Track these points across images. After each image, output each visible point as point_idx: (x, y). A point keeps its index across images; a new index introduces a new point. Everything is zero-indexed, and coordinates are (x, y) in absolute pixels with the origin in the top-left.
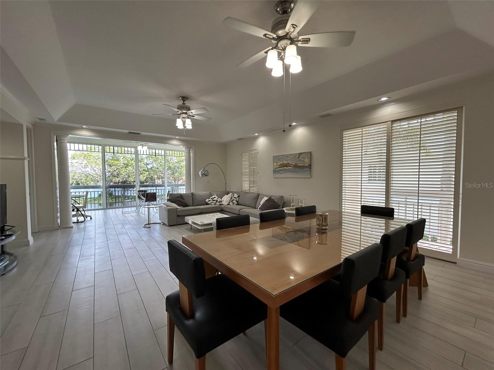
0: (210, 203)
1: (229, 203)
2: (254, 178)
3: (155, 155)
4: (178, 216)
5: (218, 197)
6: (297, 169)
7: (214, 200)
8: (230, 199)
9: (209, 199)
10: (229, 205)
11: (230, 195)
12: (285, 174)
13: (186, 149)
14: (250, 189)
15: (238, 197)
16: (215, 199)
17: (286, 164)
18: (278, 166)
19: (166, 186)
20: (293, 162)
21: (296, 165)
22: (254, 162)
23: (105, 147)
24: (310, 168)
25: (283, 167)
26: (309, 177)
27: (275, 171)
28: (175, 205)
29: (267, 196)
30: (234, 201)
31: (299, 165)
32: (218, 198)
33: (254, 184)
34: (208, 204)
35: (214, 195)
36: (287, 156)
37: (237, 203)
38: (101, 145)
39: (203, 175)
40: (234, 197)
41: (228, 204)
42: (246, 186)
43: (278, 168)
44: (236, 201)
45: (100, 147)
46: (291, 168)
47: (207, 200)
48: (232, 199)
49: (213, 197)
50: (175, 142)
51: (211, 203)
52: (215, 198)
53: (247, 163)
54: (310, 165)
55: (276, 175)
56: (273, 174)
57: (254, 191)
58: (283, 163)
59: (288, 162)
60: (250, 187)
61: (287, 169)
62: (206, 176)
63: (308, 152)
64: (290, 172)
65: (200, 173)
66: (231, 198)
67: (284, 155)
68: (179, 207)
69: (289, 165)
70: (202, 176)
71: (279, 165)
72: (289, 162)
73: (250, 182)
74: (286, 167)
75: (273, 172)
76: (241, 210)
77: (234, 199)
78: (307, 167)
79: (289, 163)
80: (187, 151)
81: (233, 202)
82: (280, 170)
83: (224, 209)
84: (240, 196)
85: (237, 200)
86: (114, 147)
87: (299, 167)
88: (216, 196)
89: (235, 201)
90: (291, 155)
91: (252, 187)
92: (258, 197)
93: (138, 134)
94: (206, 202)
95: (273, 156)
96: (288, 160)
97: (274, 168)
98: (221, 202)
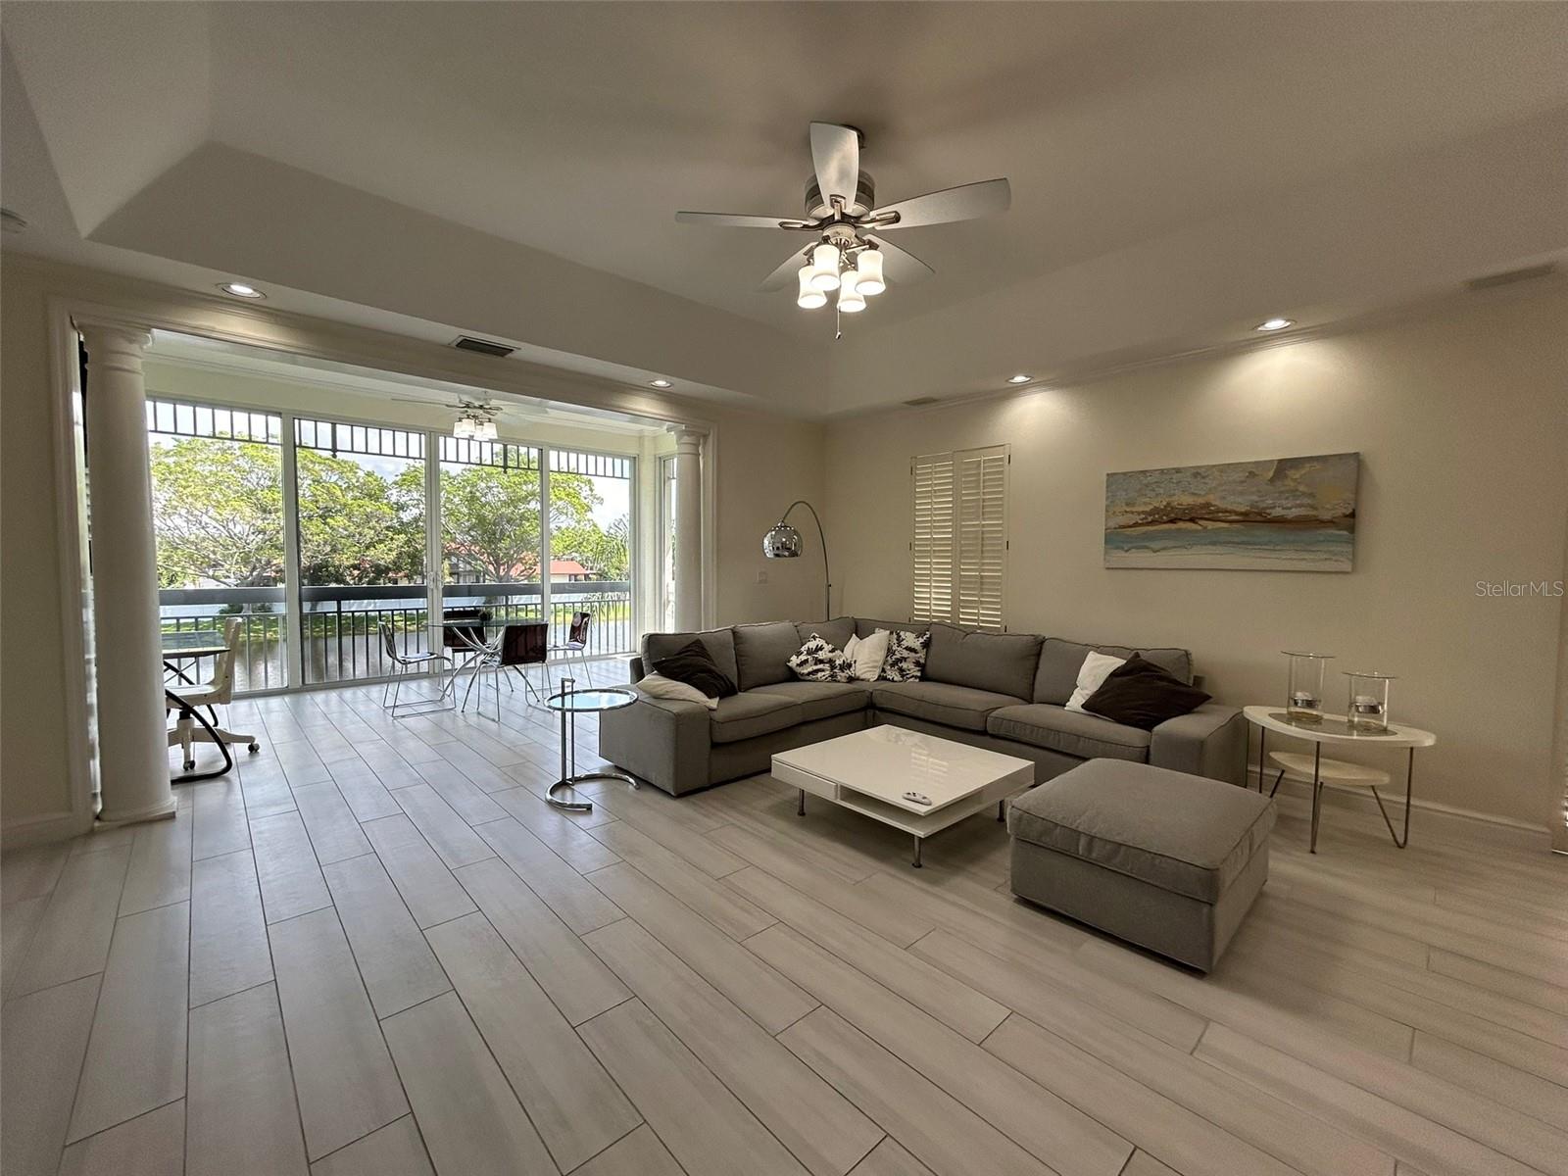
0: (806, 671)
1: (883, 670)
2: (983, 564)
3: (505, 467)
4: (715, 745)
5: (830, 647)
6: (1263, 533)
7: (821, 662)
8: (883, 653)
9: (803, 657)
10: (885, 679)
11: (880, 637)
12: (1184, 551)
13: (686, 439)
14: (955, 612)
15: (926, 645)
16: (821, 655)
17: (1192, 508)
18: (1138, 519)
19: (547, 590)
20: (1240, 500)
21: (1260, 514)
22: (984, 501)
23: (296, 421)
24: (1352, 529)
25: (1172, 521)
26: (1347, 566)
27: (1115, 538)
28: (689, 695)
30: (904, 665)
31: (1277, 512)
32: (832, 651)
33: (982, 590)
34: (793, 676)
35: (814, 637)
36: (1197, 473)
37: (919, 674)
38: (279, 414)
39: (785, 551)
40: (907, 648)
41: (882, 678)
42: (933, 599)
43: (1136, 525)
44: (917, 663)
45: (275, 423)
47: (795, 660)
48: (898, 656)
49: (812, 645)
50: (644, 405)
51: (809, 674)
52: (821, 649)
53: (944, 502)
54: (1353, 515)
55: (1127, 555)
56: (1106, 553)
57: (983, 621)
58: (1168, 504)
59: (1201, 500)
60: (957, 604)
61: (1197, 531)
62: (794, 554)
63: (1340, 456)
64: (1214, 543)
65: (766, 542)
66: (890, 651)
67: (1178, 471)
68: (714, 703)
69: (1212, 512)
70: (777, 555)
71: (1143, 512)
72: (1212, 499)
73: (959, 583)
74: (1192, 520)
76: (994, 714)
77: (906, 654)
78: (1332, 523)
79: (1208, 505)
80: (687, 449)
81: (901, 670)
82: (1149, 537)
83: (880, 701)
84: (934, 642)
85: (922, 661)
86: (334, 425)
87: (1280, 522)
88: (820, 642)
89: (912, 666)
90: (1224, 468)
91: (968, 604)
92: (1039, 655)
93: (502, 351)
94: (790, 668)
95: (1108, 475)
96: (1203, 493)
97: (1112, 524)
98: (849, 666)
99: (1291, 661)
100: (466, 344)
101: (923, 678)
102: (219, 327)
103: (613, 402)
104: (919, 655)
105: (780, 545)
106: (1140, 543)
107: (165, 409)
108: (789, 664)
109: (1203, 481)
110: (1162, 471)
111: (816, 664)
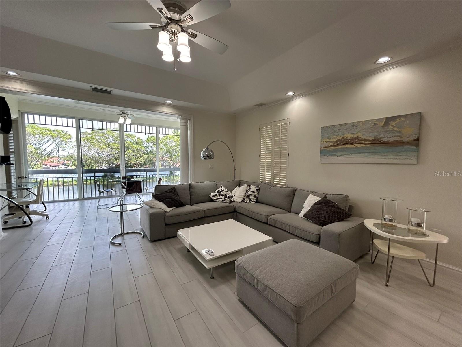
0: (215, 198)
1: (244, 199)
2: (281, 162)
3: (146, 133)
4: (166, 225)
5: (227, 190)
6: (379, 148)
7: (222, 195)
8: (244, 193)
9: (215, 194)
10: (244, 202)
11: (244, 187)
12: (349, 156)
13: (182, 121)
14: (272, 179)
15: (258, 190)
16: (222, 193)
17: (352, 139)
18: (332, 144)
20: (370, 135)
21: (378, 140)
22: (281, 139)
24: (417, 146)
25: (344, 144)
27: (324, 152)
28: (162, 206)
29: (315, 194)
30: (251, 197)
31: (385, 139)
32: (227, 192)
33: (281, 171)
34: (212, 200)
35: (221, 187)
36: (354, 125)
37: (255, 200)
38: (74, 118)
39: (207, 157)
40: (252, 191)
41: (243, 201)
42: (266, 174)
43: (331, 146)
44: (255, 197)
45: (74, 120)
46: (365, 145)
47: (212, 195)
48: (249, 194)
49: (220, 189)
50: (166, 110)
51: (216, 199)
52: (223, 191)
53: (269, 140)
54: (418, 139)
55: (327, 158)
56: (320, 157)
57: (281, 182)
58: (343, 138)
59: (355, 136)
60: (273, 176)
61: (353, 148)
62: (211, 158)
63: (412, 115)
64: (360, 153)
65: (201, 154)
66: (247, 192)
67: (347, 124)
68: (168, 210)
69: (359, 140)
70: (205, 159)
71: (334, 141)
72: (359, 135)
73: (274, 168)
74: (352, 144)
75: (321, 153)
76: (270, 217)
77: (251, 193)
78: (408, 143)
79: (358, 137)
80: (183, 124)
81: (250, 199)
83: (238, 210)
84: (261, 189)
85: (257, 196)
86: (92, 121)
87: (386, 143)
88: (223, 188)
89: (253, 197)
90: (364, 123)
91: (276, 176)
92: (294, 195)
93: (109, 92)
94: (210, 197)
95: (321, 127)
96: (356, 133)
97: (323, 146)
98: (232, 197)
99: (383, 203)
100: (94, 90)
101: (257, 202)
102: (9, 86)
103: (154, 109)
104: (255, 194)
105: (205, 155)
106: (333, 153)
107: (31, 116)
108: (210, 196)
109: (356, 128)
110: (341, 125)
111: (220, 196)
